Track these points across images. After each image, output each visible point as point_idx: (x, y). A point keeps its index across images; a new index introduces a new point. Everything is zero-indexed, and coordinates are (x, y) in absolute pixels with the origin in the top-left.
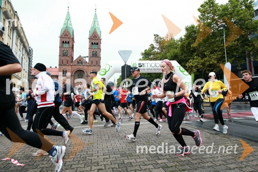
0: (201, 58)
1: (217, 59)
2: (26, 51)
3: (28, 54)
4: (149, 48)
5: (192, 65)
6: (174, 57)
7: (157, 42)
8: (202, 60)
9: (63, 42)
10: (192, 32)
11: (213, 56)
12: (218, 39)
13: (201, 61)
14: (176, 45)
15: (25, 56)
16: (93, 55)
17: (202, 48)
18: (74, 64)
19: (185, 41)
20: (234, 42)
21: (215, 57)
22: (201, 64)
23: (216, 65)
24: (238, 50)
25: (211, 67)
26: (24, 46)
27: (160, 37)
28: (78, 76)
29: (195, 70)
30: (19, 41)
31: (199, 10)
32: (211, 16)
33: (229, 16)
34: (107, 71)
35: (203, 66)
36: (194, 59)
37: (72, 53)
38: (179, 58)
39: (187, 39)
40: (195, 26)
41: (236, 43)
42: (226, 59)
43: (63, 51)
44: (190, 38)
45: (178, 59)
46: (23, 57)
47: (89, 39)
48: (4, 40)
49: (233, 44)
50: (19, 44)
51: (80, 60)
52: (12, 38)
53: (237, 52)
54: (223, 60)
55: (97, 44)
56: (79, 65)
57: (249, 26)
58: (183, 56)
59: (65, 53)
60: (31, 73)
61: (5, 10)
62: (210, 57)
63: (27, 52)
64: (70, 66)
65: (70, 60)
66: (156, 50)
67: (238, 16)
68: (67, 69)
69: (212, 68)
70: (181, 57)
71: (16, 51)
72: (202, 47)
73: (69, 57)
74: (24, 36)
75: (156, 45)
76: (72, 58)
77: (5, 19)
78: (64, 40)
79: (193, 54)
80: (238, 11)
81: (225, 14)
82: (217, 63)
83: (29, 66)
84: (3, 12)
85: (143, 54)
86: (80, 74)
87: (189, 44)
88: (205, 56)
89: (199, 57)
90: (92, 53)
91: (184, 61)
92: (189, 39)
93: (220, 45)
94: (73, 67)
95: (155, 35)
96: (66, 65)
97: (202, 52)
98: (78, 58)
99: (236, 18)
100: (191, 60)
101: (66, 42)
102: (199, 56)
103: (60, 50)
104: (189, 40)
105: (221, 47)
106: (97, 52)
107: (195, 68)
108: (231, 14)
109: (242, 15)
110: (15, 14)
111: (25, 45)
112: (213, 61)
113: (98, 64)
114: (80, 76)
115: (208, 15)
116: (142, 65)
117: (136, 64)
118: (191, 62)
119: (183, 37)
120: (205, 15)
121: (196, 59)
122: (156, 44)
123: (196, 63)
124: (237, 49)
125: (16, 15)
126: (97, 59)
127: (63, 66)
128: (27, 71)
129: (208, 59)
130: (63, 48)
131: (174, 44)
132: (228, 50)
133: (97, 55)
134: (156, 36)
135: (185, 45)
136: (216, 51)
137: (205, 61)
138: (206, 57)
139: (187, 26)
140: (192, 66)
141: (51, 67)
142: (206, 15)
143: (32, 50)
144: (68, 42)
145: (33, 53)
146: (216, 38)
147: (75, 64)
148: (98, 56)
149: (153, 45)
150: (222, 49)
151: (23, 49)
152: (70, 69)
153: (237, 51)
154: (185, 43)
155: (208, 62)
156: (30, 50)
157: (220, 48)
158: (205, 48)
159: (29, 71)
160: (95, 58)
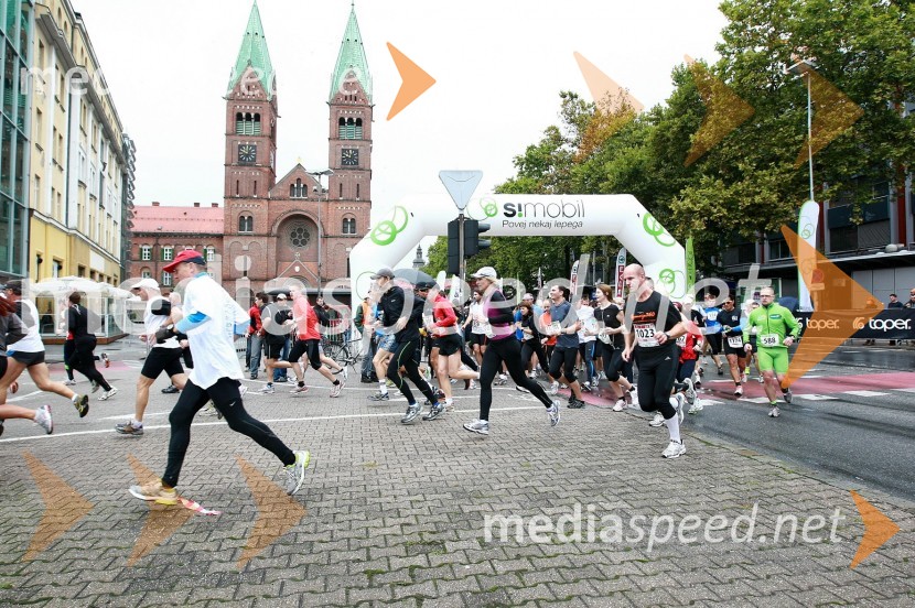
0: (724, 181)
1: (779, 185)
2: (114, 149)
3: (120, 162)
4: (544, 141)
5: (690, 206)
6: (630, 177)
7: (572, 121)
8: (727, 188)
9: (239, 117)
10: (695, 88)
11: (767, 178)
12: (786, 114)
13: (724, 192)
14: (639, 133)
15: (110, 167)
16: (343, 163)
17: (730, 147)
18: (276, 195)
19: (669, 119)
20: (843, 130)
21: (773, 179)
22: (722, 205)
23: (776, 207)
24: (854, 155)
25: (760, 215)
26: (108, 134)
27: (582, 102)
28: (293, 235)
29: (699, 225)
30: (91, 117)
31: (723, 8)
32: (766, 31)
33: (828, 33)
34: (398, 228)
35: (729, 210)
36: (698, 185)
37: (269, 157)
38: (645, 180)
39: (677, 115)
40: (709, 66)
41: (848, 132)
42: (812, 188)
43: (240, 147)
44: (690, 111)
45: (642, 183)
46: (105, 174)
47: (330, 104)
48: (43, 115)
49: (840, 137)
50: (89, 129)
51: (299, 180)
52: (67, 109)
53: (852, 164)
54: (801, 190)
55: (359, 122)
56: (295, 197)
57: (898, 72)
58: (662, 171)
59: (247, 156)
60: (130, 224)
61: (44, 11)
62: (754, 178)
63: (115, 156)
64: (265, 202)
65: (263, 182)
66: (566, 147)
67: (861, 35)
68: (253, 211)
69: (762, 219)
70: (653, 175)
71: (82, 154)
72: (729, 145)
73: (259, 168)
74: (104, 100)
75: (569, 132)
76: (272, 172)
77: (44, 43)
78: (244, 109)
79: (696, 169)
80: (863, 17)
81: (817, 24)
82: (779, 201)
83: (124, 202)
84: (36, 20)
85: (520, 162)
86: (300, 230)
87: (685, 131)
88: (739, 176)
89: (715, 181)
90: (340, 157)
91: (665, 191)
92: (686, 113)
93: (791, 136)
94: (274, 203)
95: (564, 96)
96: (252, 198)
97: (728, 162)
98: (293, 172)
99: (855, 41)
100: (688, 190)
101: (248, 117)
102: (718, 176)
103: (229, 145)
104: (685, 117)
105: (795, 143)
106: (357, 151)
107: (702, 216)
108: (838, 26)
109: (877, 32)
110: (75, 24)
111: (111, 132)
112: (765, 193)
113: (362, 196)
114: (300, 237)
115: (757, 27)
116: (516, 209)
117: (495, 207)
118: (687, 196)
119: (665, 105)
120: (745, 26)
121: (708, 185)
122: (567, 125)
123: (707, 201)
124: (853, 152)
125: (79, 25)
126: (358, 177)
127: (240, 201)
128: (119, 221)
129: (748, 187)
130: (239, 138)
131: (632, 128)
132: (822, 157)
133: (357, 163)
134: (568, 97)
135: (669, 135)
136: (777, 159)
137: (737, 193)
138: (742, 179)
139: (678, 64)
140: (690, 211)
141: (197, 205)
142: (750, 28)
143: (133, 147)
144: (257, 118)
145: (136, 155)
146: (782, 113)
147: (281, 194)
148: (361, 165)
149: (557, 131)
150: (798, 151)
151: (102, 143)
152: (265, 211)
153: (852, 159)
154: (668, 128)
155: (748, 196)
156: (124, 145)
157: (794, 148)
158: (740, 148)
159: (123, 220)
160: (350, 172)
